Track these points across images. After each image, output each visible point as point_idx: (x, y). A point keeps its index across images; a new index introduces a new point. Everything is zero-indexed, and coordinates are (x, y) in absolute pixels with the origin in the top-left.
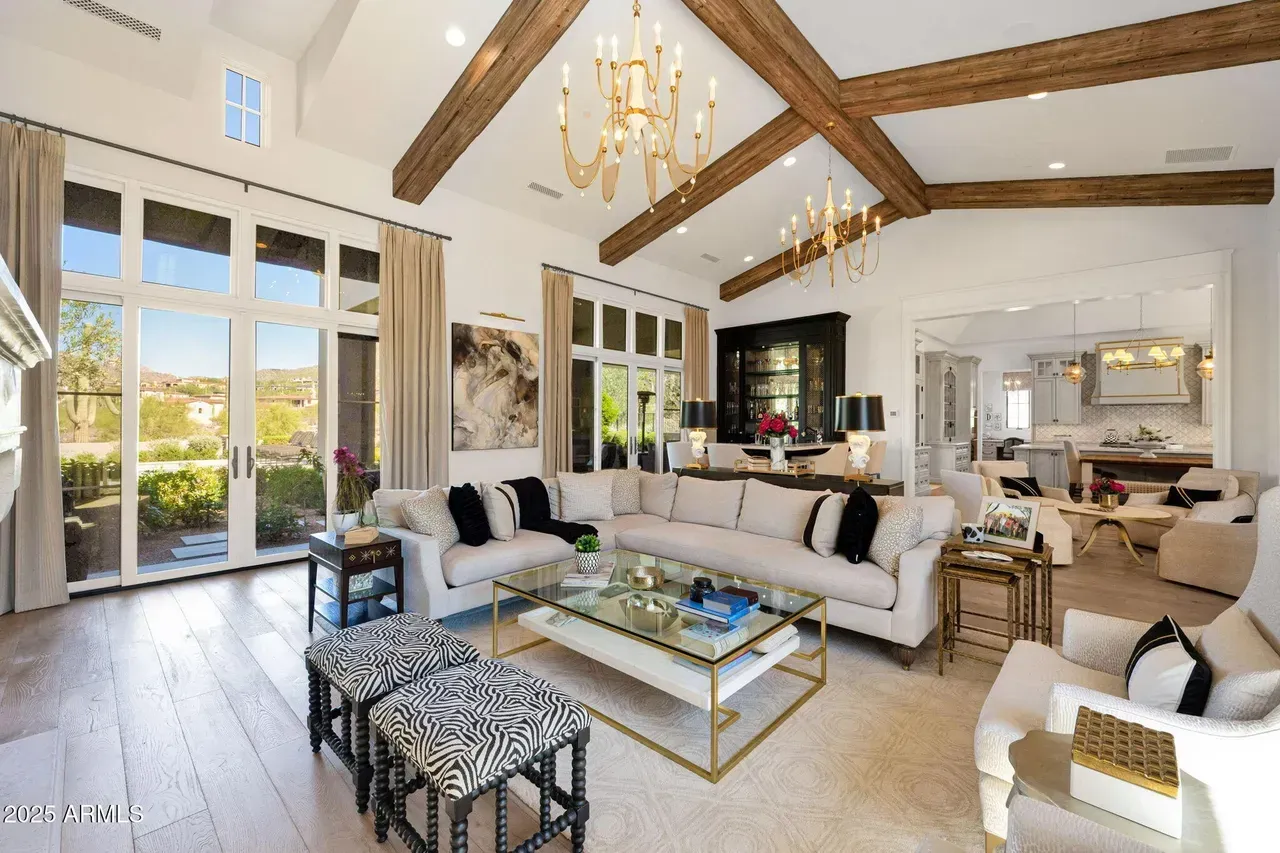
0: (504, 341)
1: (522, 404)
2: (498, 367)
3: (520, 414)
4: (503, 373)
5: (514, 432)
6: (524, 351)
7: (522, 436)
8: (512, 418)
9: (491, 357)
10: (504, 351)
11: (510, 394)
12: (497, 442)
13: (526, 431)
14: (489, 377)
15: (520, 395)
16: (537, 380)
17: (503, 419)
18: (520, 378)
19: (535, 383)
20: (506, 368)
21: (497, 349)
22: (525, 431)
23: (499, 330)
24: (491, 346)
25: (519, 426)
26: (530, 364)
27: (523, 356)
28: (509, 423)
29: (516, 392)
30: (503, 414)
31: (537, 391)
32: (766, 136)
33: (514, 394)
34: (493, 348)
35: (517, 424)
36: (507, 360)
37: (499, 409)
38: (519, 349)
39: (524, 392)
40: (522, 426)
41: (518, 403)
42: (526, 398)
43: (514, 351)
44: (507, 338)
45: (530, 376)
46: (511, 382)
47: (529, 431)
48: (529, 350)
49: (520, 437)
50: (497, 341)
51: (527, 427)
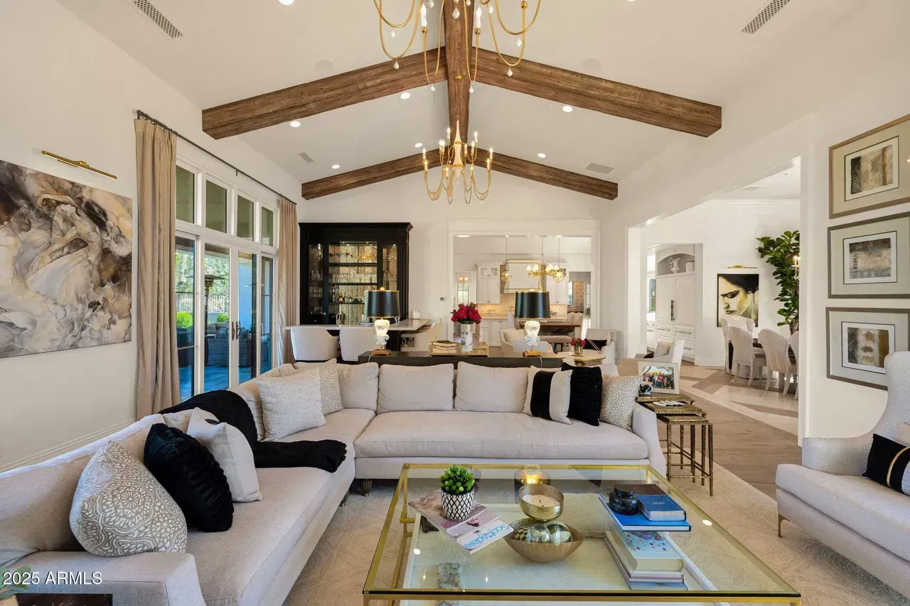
0: (80, 199)
1: (109, 287)
2: (71, 235)
3: (105, 300)
4: (79, 243)
5: (96, 325)
6: (110, 216)
7: (109, 329)
8: (94, 305)
9: (58, 219)
10: (82, 214)
11: (91, 274)
12: (70, 340)
13: (114, 323)
14: (56, 247)
15: (107, 275)
16: (130, 256)
17: (80, 307)
18: (106, 252)
19: (127, 261)
20: (84, 237)
21: (69, 210)
22: (112, 322)
23: (73, 183)
24: (59, 203)
25: (103, 316)
26: (120, 234)
27: (110, 223)
28: (89, 313)
29: (100, 271)
30: (80, 300)
31: (129, 270)
32: (408, 66)
33: (95, 273)
34: (63, 207)
35: (101, 313)
36: (85, 226)
37: (72, 293)
38: (105, 215)
39: (111, 270)
40: (108, 316)
41: (103, 285)
42: (114, 279)
43: (97, 216)
44: (86, 196)
45: (120, 250)
46: (92, 257)
47: (118, 321)
48: (118, 218)
49: (105, 331)
50: (69, 199)
51: (116, 317)
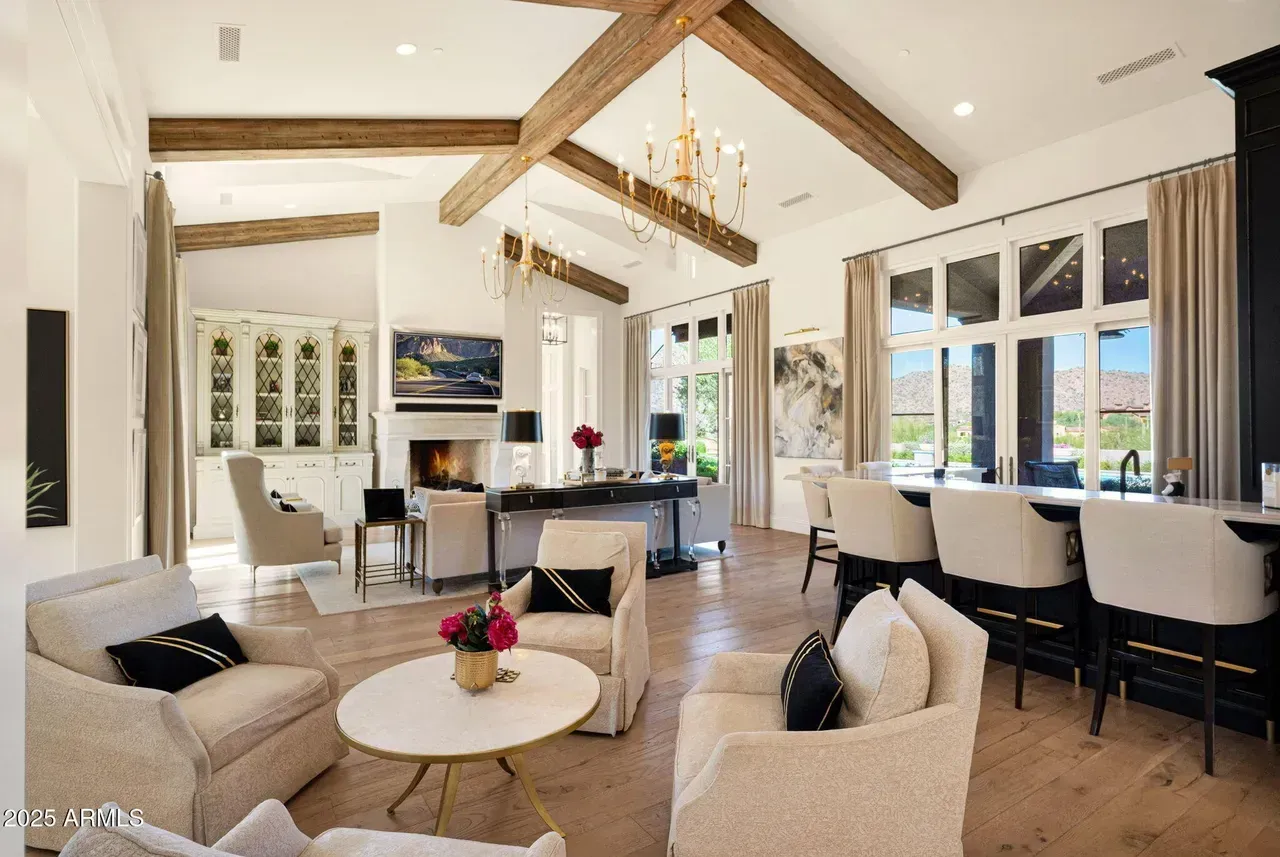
0: (810, 353)
1: (828, 414)
2: (806, 380)
3: (826, 424)
4: (811, 384)
5: (822, 442)
6: (828, 358)
7: (829, 446)
8: (819, 428)
9: (800, 372)
10: (811, 363)
11: (817, 405)
12: (807, 453)
13: (832, 442)
14: (799, 390)
15: (826, 405)
16: (840, 388)
17: (812, 429)
18: (825, 387)
20: (813, 378)
21: (804, 363)
22: (831, 441)
23: (807, 345)
24: (800, 361)
25: (825, 436)
26: (835, 371)
27: (827, 364)
28: (817, 433)
29: (822, 402)
30: (812, 424)
31: (840, 399)
33: (820, 405)
34: (802, 362)
35: (824, 434)
36: (813, 371)
37: (808, 420)
38: (824, 358)
39: (829, 400)
40: (828, 437)
41: (824, 413)
42: (831, 407)
43: (819, 361)
44: (813, 350)
45: (834, 384)
46: (818, 393)
47: (835, 441)
48: (832, 358)
49: (827, 449)
50: (805, 356)
51: (833, 438)
